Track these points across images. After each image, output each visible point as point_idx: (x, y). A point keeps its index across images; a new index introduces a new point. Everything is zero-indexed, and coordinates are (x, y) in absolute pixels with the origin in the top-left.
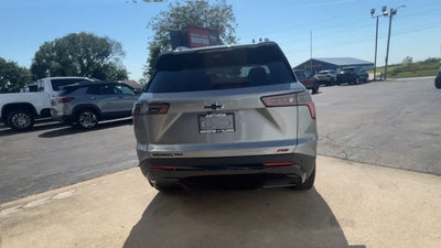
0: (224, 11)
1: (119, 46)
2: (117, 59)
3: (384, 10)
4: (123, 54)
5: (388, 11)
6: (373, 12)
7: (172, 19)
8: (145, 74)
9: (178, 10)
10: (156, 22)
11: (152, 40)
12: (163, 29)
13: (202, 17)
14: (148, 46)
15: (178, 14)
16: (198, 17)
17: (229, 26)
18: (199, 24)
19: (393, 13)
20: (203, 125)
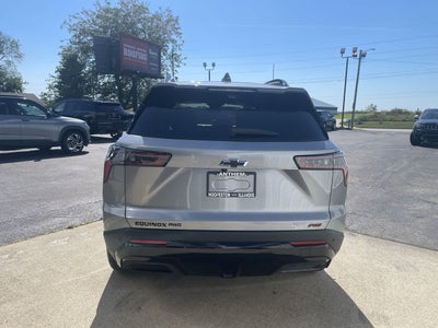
0: (168, 21)
1: (15, 45)
2: (9, 63)
3: (354, 52)
4: (19, 56)
5: (358, 53)
6: (342, 52)
7: (100, 21)
8: (50, 87)
9: (107, 11)
10: (75, 21)
11: (66, 44)
12: (84, 32)
13: (140, 26)
14: (61, 50)
15: (108, 16)
16: (133, 24)
17: (173, 41)
18: (134, 33)
19: (363, 55)
20: (212, 185)
